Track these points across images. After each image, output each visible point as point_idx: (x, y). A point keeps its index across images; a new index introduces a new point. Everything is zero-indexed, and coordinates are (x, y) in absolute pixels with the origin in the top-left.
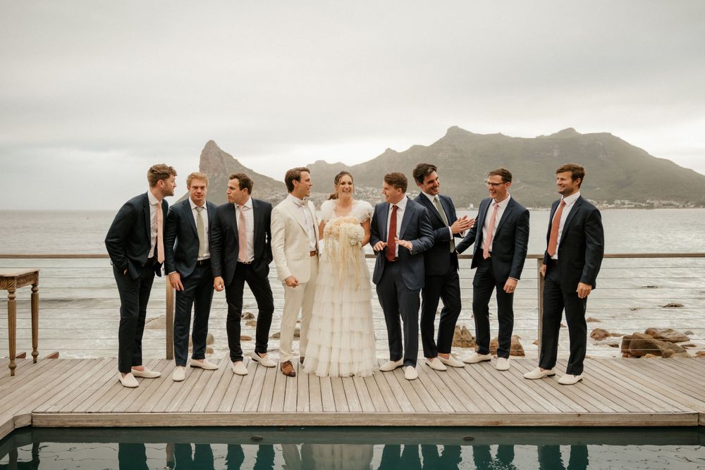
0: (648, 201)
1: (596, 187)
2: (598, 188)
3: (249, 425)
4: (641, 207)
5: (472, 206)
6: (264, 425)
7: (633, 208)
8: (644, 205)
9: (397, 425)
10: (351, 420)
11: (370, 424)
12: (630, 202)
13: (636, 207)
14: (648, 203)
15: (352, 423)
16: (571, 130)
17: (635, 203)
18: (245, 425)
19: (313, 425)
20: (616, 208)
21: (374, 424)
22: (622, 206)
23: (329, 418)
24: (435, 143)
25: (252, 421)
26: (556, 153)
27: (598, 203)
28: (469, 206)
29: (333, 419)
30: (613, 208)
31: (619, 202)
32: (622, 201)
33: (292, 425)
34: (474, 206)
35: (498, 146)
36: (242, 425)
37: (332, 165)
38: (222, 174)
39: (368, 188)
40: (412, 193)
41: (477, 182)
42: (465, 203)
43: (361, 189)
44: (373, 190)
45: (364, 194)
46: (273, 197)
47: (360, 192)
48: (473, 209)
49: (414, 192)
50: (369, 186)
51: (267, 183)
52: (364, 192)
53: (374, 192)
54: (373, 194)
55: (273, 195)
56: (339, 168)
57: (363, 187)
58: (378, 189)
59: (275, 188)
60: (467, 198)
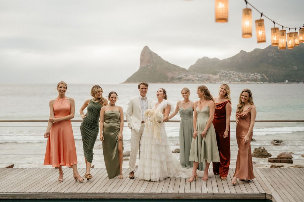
3: (71, 198)
5: (287, 81)
6: (78, 198)
9: (135, 198)
10: (115, 196)
11: (124, 198)
15: (116, 197)
18: (70, 198)
19: (99, 198)
21: (126, 198)
23: (106, 195)
24: (267, 48)
25: (72, 197)
28: (285, 81)
29: (108, 196)
33: (90, 198)
34: (288, 81)
35: (301, 49)
36: (68, 198)
37: (211, 59)
38: (152, 64)
39: (231, 72)
40: (255, 74)
41: (290, 69)
42: (283, 80)
43: (227, 72)
44: (234, 73)
45: (229, 75)
46: (180, 76)
47: (227, 74)
48: (288, 83)
49: (256, 73)
50: (231, 71)
51: (176, 69)
52: (229, 74)
53: (234, 74)
54: (233, 74)
55: (180, 75)
56: (215, 61)
57: (228, 71)
58: (236, 71)
59: (181, 71)
60: (284, 77)
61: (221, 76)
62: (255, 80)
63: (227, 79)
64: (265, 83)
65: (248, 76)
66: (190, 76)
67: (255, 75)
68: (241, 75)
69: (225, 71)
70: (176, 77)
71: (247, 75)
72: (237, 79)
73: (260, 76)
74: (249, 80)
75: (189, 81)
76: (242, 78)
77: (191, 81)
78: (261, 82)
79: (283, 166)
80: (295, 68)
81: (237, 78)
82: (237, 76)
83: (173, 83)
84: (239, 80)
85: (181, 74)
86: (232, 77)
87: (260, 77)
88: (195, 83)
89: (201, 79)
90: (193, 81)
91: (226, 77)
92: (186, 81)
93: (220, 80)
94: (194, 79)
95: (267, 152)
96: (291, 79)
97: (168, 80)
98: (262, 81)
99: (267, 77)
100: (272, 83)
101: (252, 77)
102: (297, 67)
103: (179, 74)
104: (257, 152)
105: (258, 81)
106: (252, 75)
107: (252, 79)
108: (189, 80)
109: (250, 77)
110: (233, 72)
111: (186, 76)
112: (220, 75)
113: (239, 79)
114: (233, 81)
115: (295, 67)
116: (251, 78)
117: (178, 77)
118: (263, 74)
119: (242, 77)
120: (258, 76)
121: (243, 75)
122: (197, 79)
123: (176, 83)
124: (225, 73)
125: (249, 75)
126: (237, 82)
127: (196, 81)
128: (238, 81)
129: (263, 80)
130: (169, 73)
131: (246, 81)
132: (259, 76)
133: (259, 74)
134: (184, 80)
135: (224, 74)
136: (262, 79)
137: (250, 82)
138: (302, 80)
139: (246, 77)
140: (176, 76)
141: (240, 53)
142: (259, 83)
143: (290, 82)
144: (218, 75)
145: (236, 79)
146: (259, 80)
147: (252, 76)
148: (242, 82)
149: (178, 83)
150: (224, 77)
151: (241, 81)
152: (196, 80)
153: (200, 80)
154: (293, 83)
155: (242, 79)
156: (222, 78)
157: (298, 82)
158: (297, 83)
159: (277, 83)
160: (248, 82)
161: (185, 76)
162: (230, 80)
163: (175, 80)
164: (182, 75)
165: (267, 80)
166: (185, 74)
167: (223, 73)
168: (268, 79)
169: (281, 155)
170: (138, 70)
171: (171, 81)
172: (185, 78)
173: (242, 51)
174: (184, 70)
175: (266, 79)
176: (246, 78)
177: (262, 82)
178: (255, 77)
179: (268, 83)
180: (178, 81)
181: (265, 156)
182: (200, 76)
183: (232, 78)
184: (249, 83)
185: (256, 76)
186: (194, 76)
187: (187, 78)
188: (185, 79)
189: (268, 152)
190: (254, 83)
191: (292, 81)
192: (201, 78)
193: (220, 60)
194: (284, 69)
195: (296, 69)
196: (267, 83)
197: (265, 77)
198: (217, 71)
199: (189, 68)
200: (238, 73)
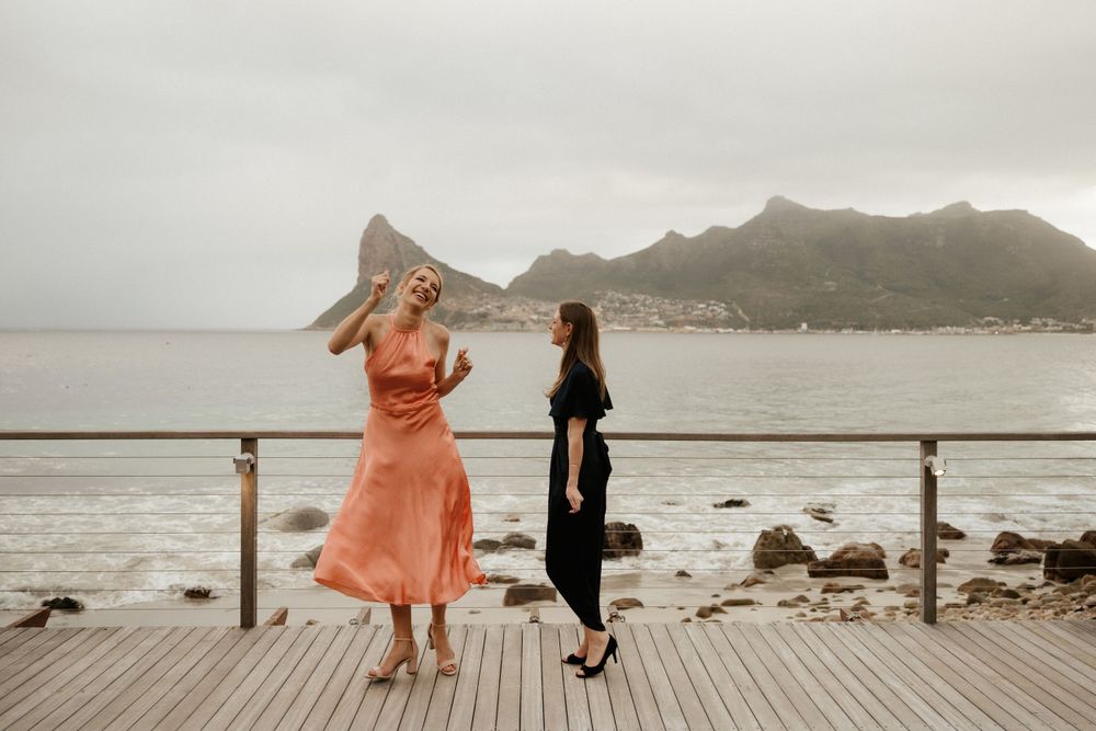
0: (1084, 320)
1: (1002, 298)
2: (1006, 300)
4: (1073, 331)
5: (804, 326)
7: (1060, 331)
8: (1077, 326)
12: (1055, 322)
13: (1064, 330)
14: (1085, 324)
16: (964, 205)
17: (1064, 324)
20: (1033, 331)
22: (1043, 328)
24: (746, 223)
26: (940, 243)
27: (1006, 323)
28: (800, 326)
30: (1029, 331)
31: (1037, 321)
32: (1044, 320)
34: (808, 327)
35: (848, 229)
37: (578, 257)
38: (397, 271)
39: (636, 296)
40: (708, 305)
41: (813, 288)
42: (793, 322)
43: (626, 298)
44: (645, 299)
45: (631, 305)
46: (482, 310)
47: (624, 303)
48: (806, 332)
49: (712, 302)
50: (638, 293)
51: (472, 287)
52: (631, 302)
53: (647, 302)
54: (644, 305)
55: (481, 306)
56: (590, 264)
57: (629, 295)
58: (653, 297)
59: (485, 294)
60: (797, 314)
61: (608, 310)
62: (709, 323)
63: (624, 318)
64: (740, 331)
65: (690, 309)
66: (514, 310)
67: (710, 308)
68: (669, 307)
69: (620, 295)
70: (469, 313)
71: (685, 308)
72: (655, 319)
73: (726, 309)
74: (691, 323)
75: (509, 326)
76: (670, 316)
77: (515, 326)
78: (727, 328)
79: (860, 587)
80: (831, 285)
81: (656, 317)
82: (656, 310)
83: (459, 329)
84: (661, 322)
85: (487, 303)
86: (639, 312)
87: (724, 313)
88: (529, 330)
89: (545, 318)
90: (523, 323)
91: (623, 312)
92: (501, 326)
93: (604, 323)
94: (525, 318)
95: (800, 543)
96: (818, 321)
97: (446, 320)
98: (731, 327)
99: (744, 312)
100: (761, 331)
101: (700, 312)
102: (834, 284)
103: (480, 302)
104: (770, 544)
105: (720, 327)
106: (701, 306)
107: (702, 318)
108: (510, 321)
109: (695, 313)
110: (643, 297)
111: (501, 308)
112: (603, 307)
113: (660, 318)
114: (642, 324)
115: (830, 283)
116: (698, 316)
117: (476, 311)
118: (734, 305)
119: (673, 313)
120: (719, 310)
121: (674, 308)
122: (535, 317)
123: (470, 328)
124: (619, 299)
125: (692, 307)
126: (654, 329)
127: (530, 323)
128: (657, 325)
129: (735, 323)
130: (449, 301)
131: (682, 326)
132: (721, 311)
133: (723, 305)
134: (496, 321)
135: (618, 305)
136: (729, 317)
137: (693, 328)
138: (849, 323)
139: (683, 313)
140: (471, 307)
141: (664, 239)
142: (721, 330)
143: (813, 328)
144: (599, 307)
145: (651, 319)
146: (722, 322)
147: (701, 309)
148: (671, 328)
149: (476, 331)
150: (616, 313)
151: (668, 324)
152: (532, 320)
153: (544, 321)
154: (821, 332)
155: (671, 320)
156: (610, 315)
157: (838, 328)
158: (833, 331)
159: (775, 332)
160: (689, 328)
161: (498, 307)
162: (636, 321)
163: (466, 322)
164: (490, 306)
165: (745, 322)
166: (496, 304)
167: (612, 302)
168: (747, 319)
169: (846, 550)
170: (354, 291)
171: (453, 324)
172: (497, 314)
173: (671, 234)
174: (493, 290)
175: (742, 319)
176: (682, 317)
177: (731, 330)
178: (709, 314)
179: (748, 331)
180: (478, 323)
181: (796, 554)
182: (542, 310)
183: (640, 315)
184: (691, 332)
185: (713, 311)
186: (524, 310)
187: (504, 314)
188: (497, 317)
189: (804, 544)
190: (708, 330)
191: (818, 324)
192: (546, 314)
193: (605, 261)
194: (797, 288)
195: (832, 289)
196: (746, 330)
197: (740, 312)
198: (596, 293)
199: (511, 285)
200: (658, 299)
